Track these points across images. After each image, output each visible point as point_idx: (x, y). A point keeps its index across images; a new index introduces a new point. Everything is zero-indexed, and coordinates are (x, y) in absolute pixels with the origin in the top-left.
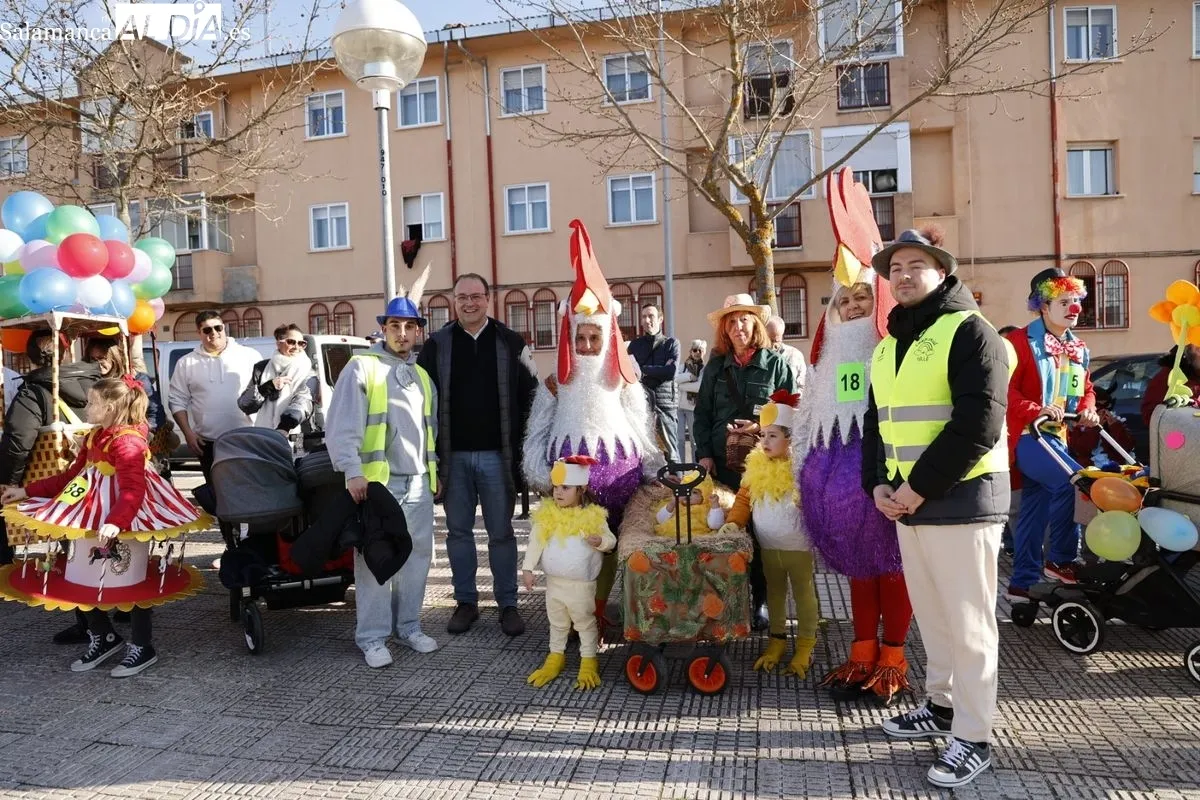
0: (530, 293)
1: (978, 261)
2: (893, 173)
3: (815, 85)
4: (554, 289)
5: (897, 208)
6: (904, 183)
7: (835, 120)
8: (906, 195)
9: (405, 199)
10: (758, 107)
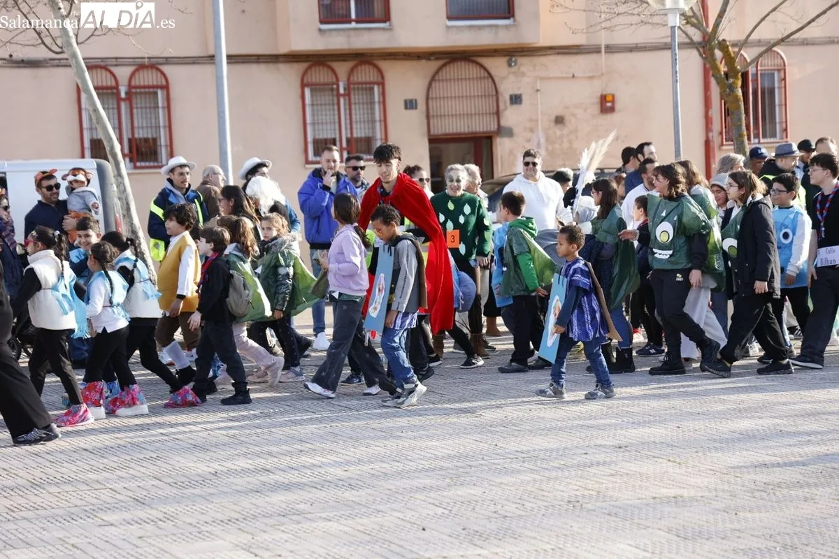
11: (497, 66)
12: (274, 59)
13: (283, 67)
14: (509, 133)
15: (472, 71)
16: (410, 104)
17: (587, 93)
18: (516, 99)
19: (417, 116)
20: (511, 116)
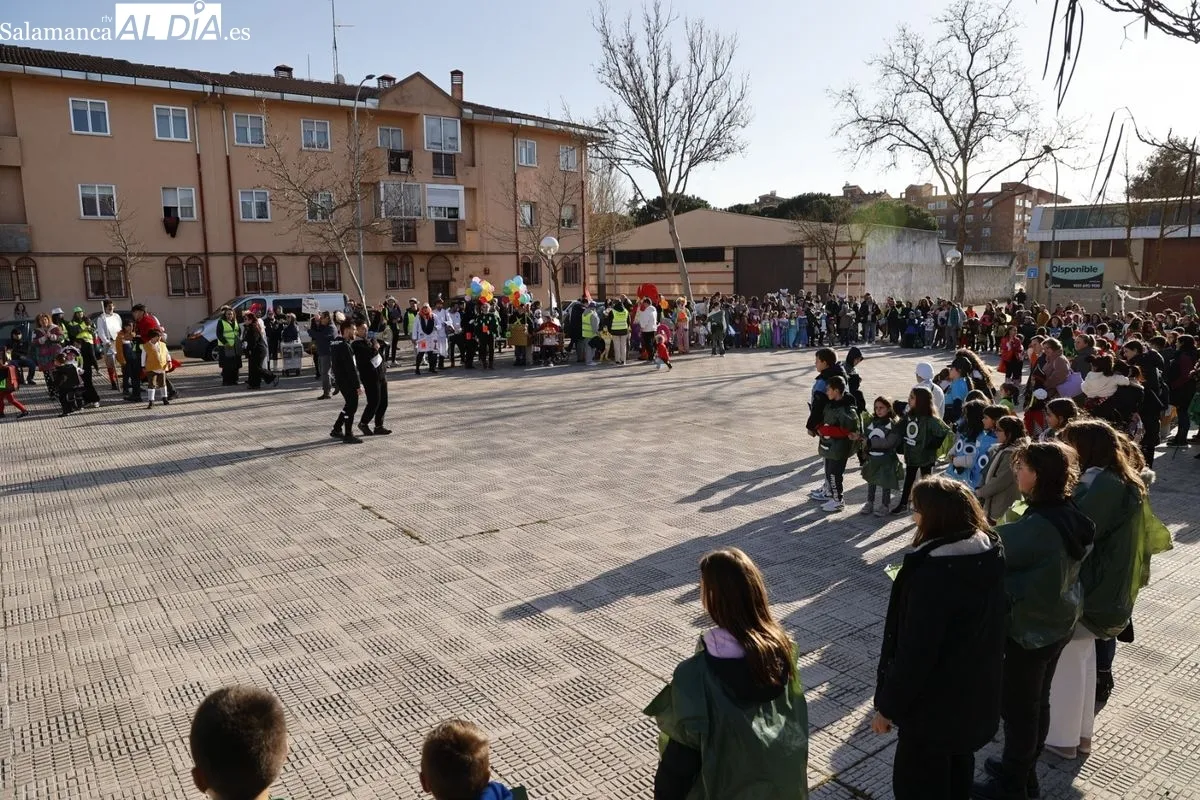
0: (259, 258)
1: (488, 253)
2: (456, 209)
3: (422, 162)
4: (276, 257)
5: (459, 227)
6: (462, 215)
7: (432, 180)
8: (463, 221)
9: (164, 188)
10: (395, 168)
11: (451, 258)
12: (375, 253)
13: (379, 256)
14: (455, 280)
15: (443, 259)
16: (422, 270)
17: (480, 268)
18: (457, 269)
19: (423, 274)
20: (456, 275)
